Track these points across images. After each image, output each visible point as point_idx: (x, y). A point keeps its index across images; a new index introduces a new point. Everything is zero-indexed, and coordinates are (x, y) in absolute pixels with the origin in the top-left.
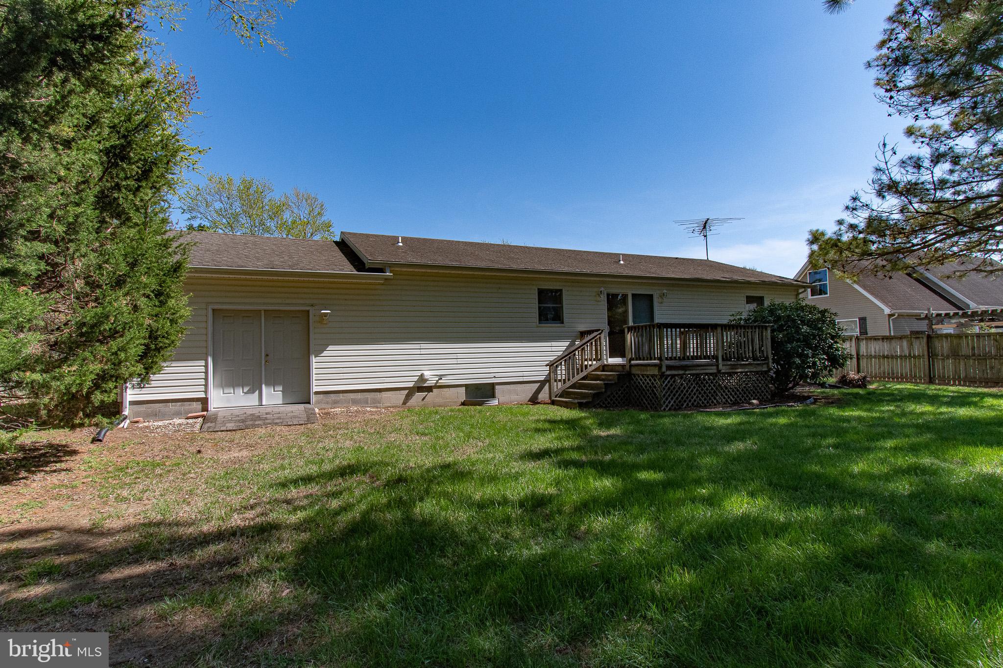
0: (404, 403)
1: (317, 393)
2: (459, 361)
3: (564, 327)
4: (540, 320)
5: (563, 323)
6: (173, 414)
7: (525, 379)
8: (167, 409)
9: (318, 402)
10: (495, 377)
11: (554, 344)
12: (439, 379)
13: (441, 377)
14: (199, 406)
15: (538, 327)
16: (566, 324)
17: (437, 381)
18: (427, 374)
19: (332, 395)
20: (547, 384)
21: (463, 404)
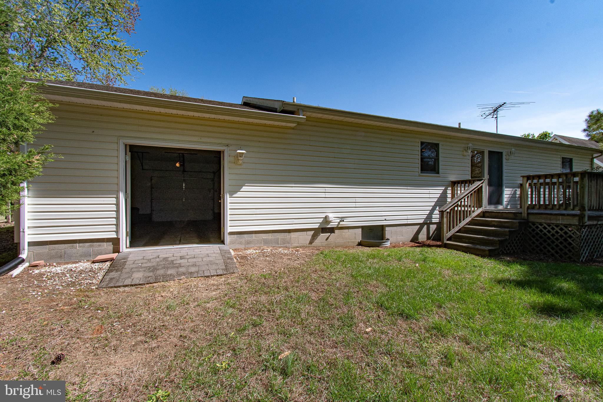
0: (311, 243)
1: (231, 233)
2: (358, 205)
3: (439, 177)
4: (422, 170)
5: (438, 173)
6: (81, 256)
7: (409, 222)
8: (74, 251)
9: (232, 243)
10: (385, 220)
11: (432, 191)
12: (341, 221)
13: (342, 219)
14: (109, 246)
15: (420, 176)
16: (441, 174)
17: (339, 223)
18: (331, 216)
19: (245, 236)
20: (425, 226)
21: (360, 244)
